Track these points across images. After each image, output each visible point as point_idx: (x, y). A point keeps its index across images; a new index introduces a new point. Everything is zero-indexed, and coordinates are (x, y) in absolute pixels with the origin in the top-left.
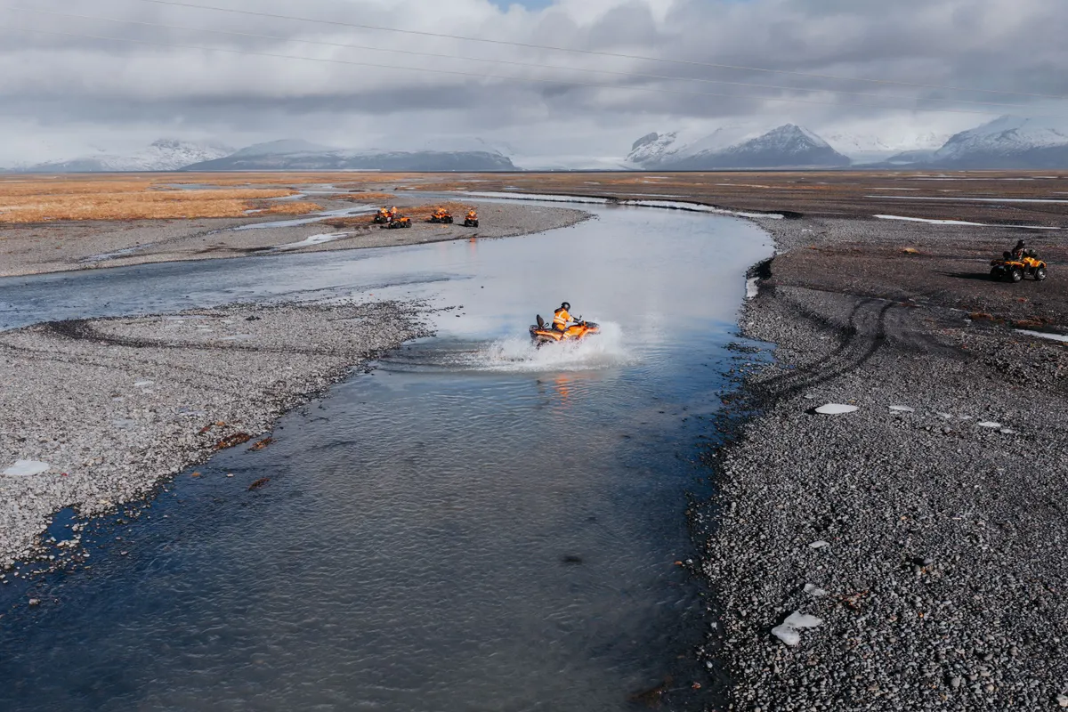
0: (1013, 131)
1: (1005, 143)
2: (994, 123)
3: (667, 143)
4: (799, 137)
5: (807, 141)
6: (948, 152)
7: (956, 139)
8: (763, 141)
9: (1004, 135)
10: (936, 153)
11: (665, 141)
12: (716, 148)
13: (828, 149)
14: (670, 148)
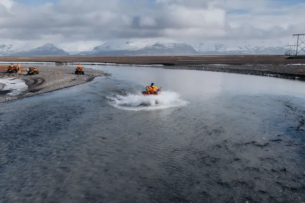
0: (109, 46)
1: (108, 50)
2: (105, 44)
3: (10, 48)
4: (53, 47)
5: (56, 48)
6: (94, 52)
7: (96, 48)
8: (42, 48)
9: (107, 47)
10: (91, 52)
11: (8, 47)
12: (27, 50)
13: (62, 50)
14: (11, 49)
